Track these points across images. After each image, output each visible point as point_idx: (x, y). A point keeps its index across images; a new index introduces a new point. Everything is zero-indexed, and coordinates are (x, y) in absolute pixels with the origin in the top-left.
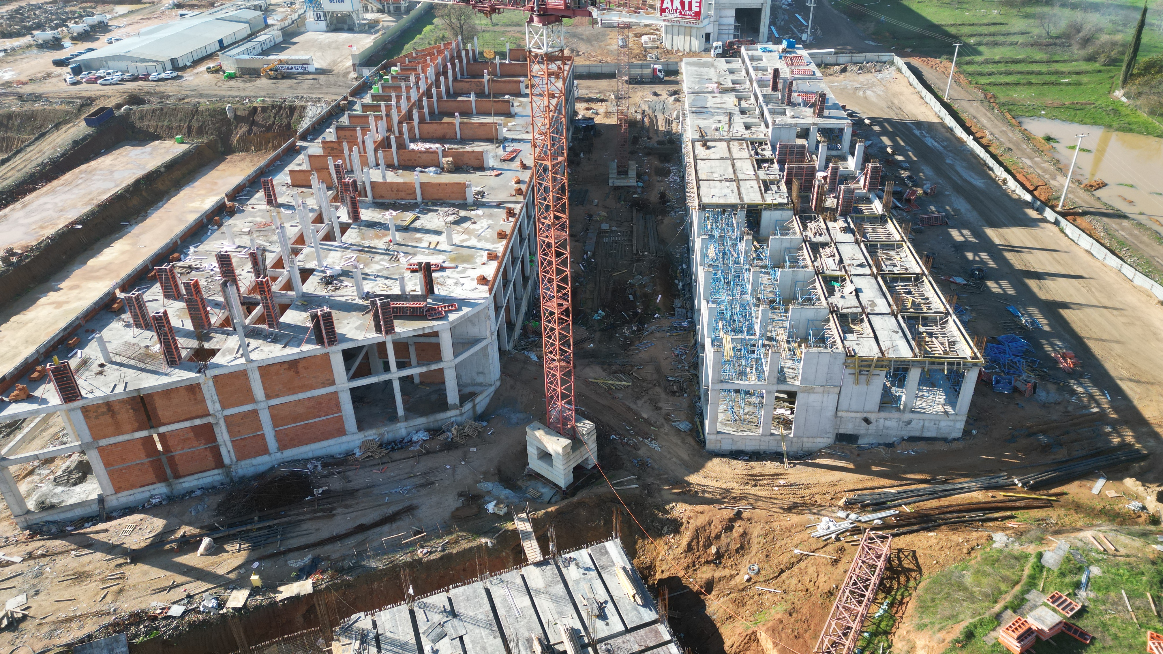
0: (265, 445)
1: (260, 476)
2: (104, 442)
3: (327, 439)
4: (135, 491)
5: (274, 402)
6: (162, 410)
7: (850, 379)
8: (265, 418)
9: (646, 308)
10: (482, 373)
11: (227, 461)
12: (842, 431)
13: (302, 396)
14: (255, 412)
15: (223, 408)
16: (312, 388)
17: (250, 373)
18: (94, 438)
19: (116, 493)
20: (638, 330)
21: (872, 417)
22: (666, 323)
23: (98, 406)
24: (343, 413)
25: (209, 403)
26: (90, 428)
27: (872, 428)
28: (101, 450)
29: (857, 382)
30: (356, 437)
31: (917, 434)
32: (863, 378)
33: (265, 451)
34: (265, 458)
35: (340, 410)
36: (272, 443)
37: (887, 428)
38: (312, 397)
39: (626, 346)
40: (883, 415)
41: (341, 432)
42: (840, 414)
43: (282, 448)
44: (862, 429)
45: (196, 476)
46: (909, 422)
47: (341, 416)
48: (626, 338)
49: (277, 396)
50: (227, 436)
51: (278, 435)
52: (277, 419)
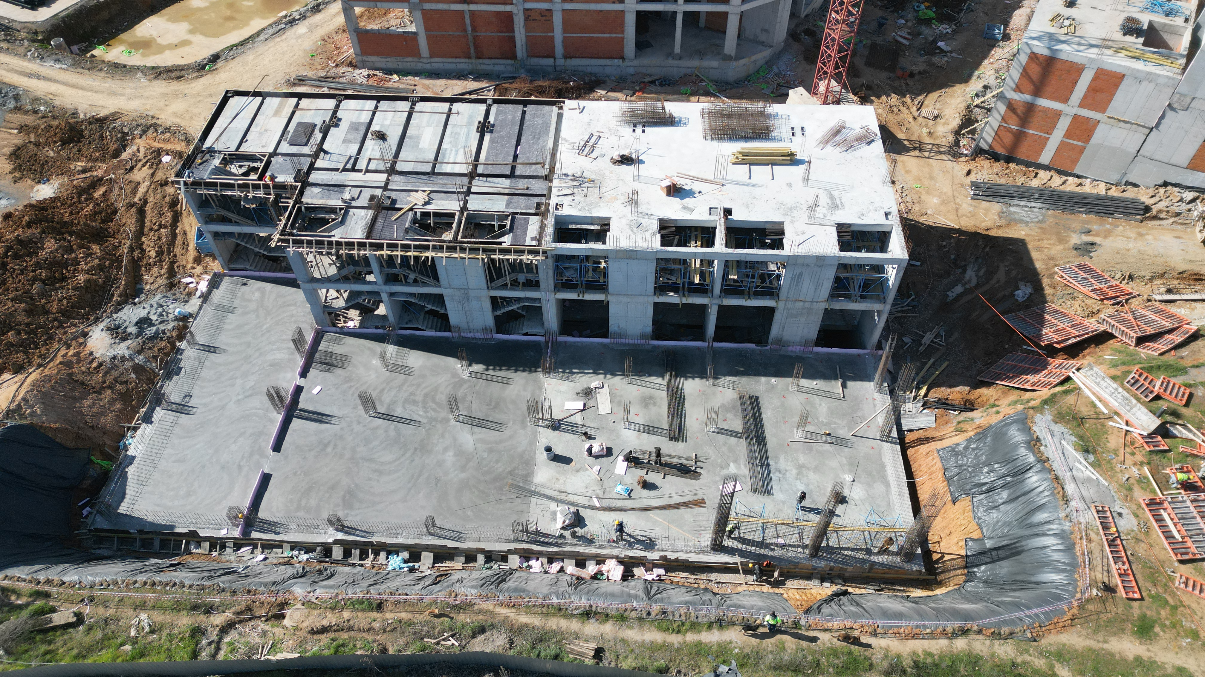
0: (553, 48)
2: (427, 6)
3: (607, 58)
4: (445, 60)
5: (568, 6)
8: (557, 20)
10: (767, 31)
11: (519, 53)
13: (593, 7)
14: (550, 10)
18: (420, 2)
19: (431, 57)
24: (626, 35)
28: (425, 13)
30: (631, 63)
33: (552, 54)
35: (623, 32)
36: (559, 49)
38: (601, 11)
41: (620, 54)
43: (567, 56)
45: (493, 61)
47: (623, 38)
50: (523, 31)
51: (565, 40)
52: (567, 26)
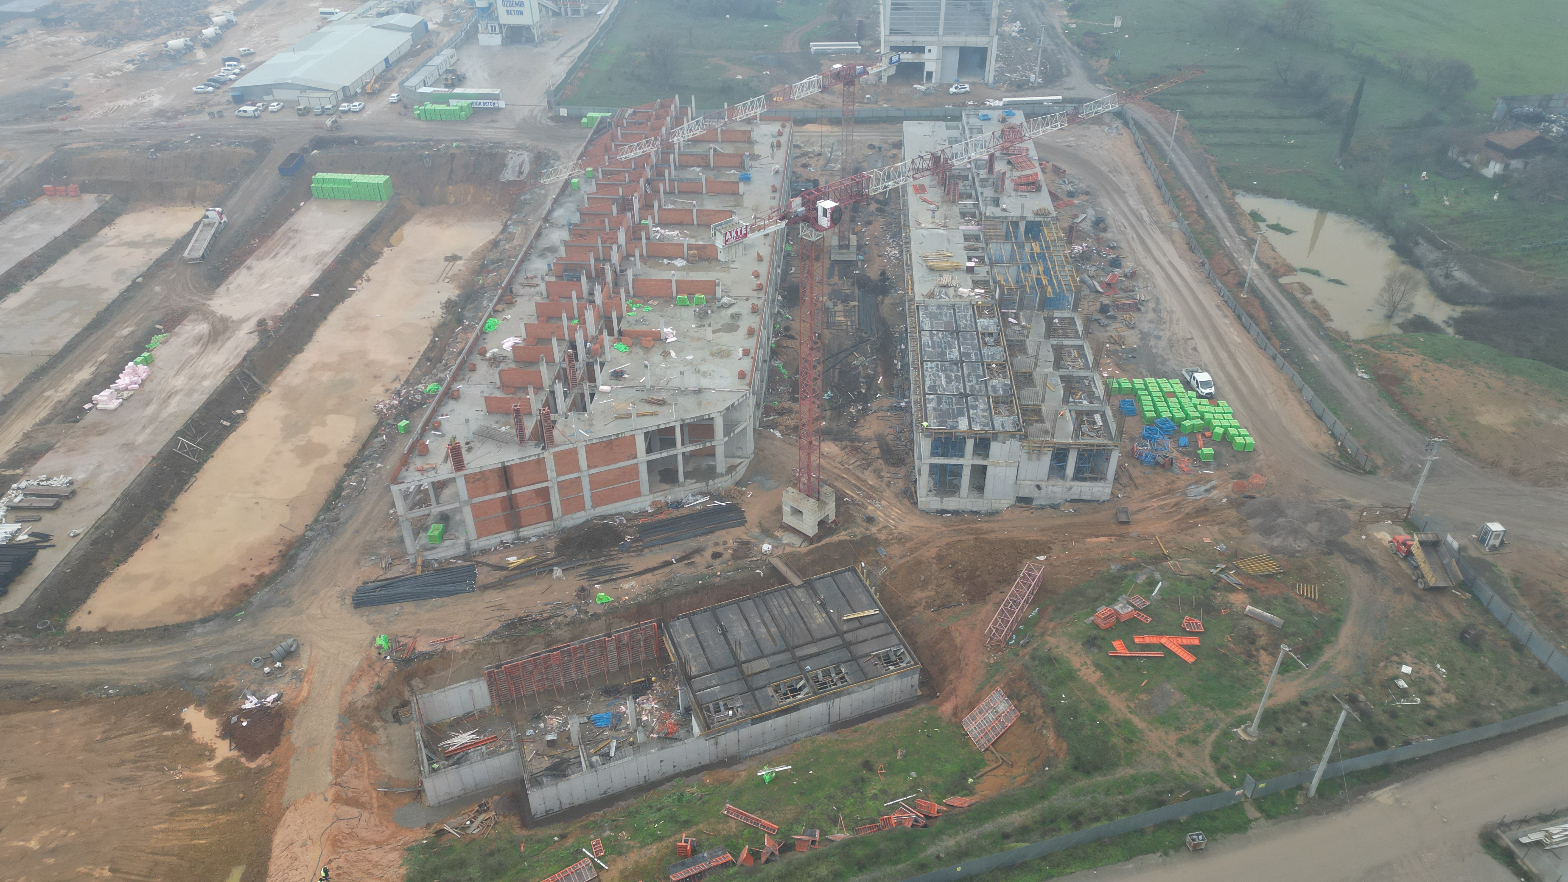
0: (584, 503)
1: (577, 527)
2: (476, 500)
3: (627, 499)
4: (491, 537)
5: (593, 471)
6: (516, 478)
7: (1024, 457)
8: (586, 484)
9: (868, 390)
10: (741, 448)
11: (555, 515)
12: (1020, 495)
13: (613, 467)
14: (579, 478)
15: (558, 475)
16: (621, 461)
17: (579, 450)
18: (470, 498)
19: (478, 538)
20: (863, 409)
21: (1043, 484)
22: (887, 402)
23: (476, 474)
24: (641, 479)
25: (549, 472)
26: (468, 490)
27: (1043, 492)
28: (473, 506)
29: (1030, 459)
30: (647, 498)
31: (1077, 497)
32: (1034, 457)
33: (583, 508)
34: (582, 513)
35: (638, 478)
36: (588, 502)
37: (1055, 493)
38: (620, 468)
39: (853, 424)
40: (1051, 482)
41: (637, 494)
42: (1018, 482)
43: (594, 506)
44: (1035, 494)
45: (533, 527)
46: (1070, 489)
47: (639, 481)
48: (853, 417)
49: (596, 467)
50: (557, 497)
51: (593, 497)
52: (593, 484)
